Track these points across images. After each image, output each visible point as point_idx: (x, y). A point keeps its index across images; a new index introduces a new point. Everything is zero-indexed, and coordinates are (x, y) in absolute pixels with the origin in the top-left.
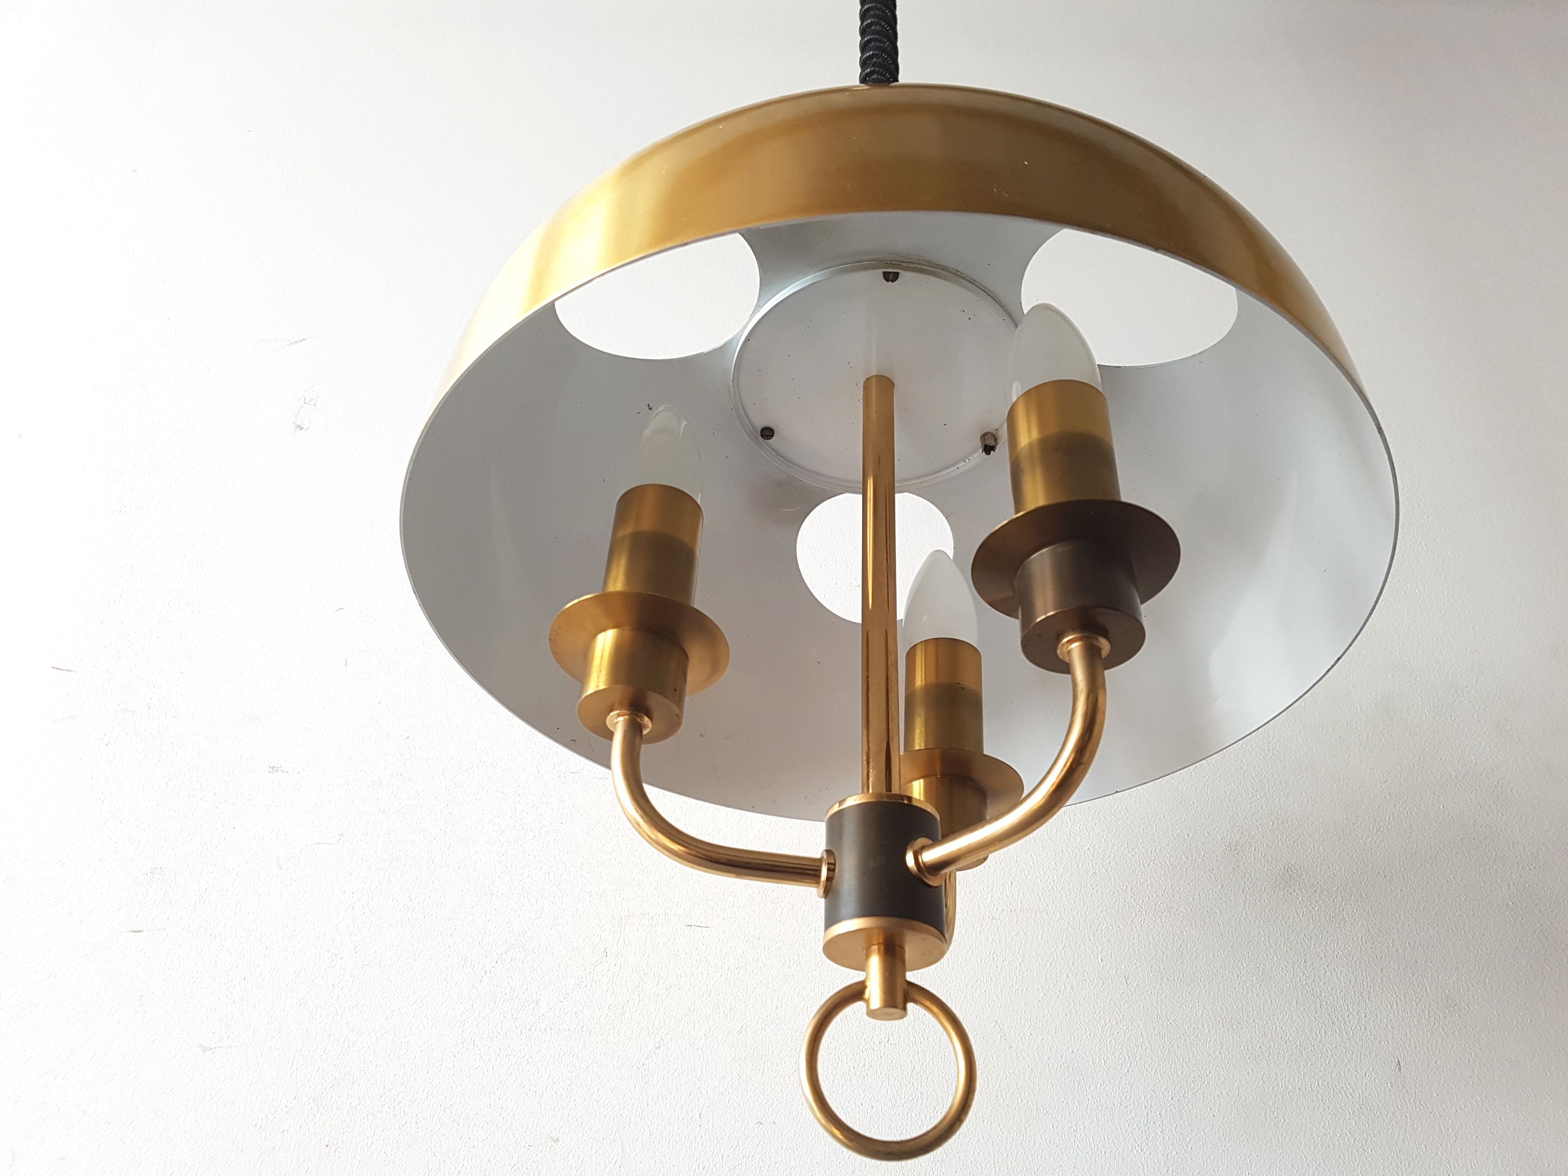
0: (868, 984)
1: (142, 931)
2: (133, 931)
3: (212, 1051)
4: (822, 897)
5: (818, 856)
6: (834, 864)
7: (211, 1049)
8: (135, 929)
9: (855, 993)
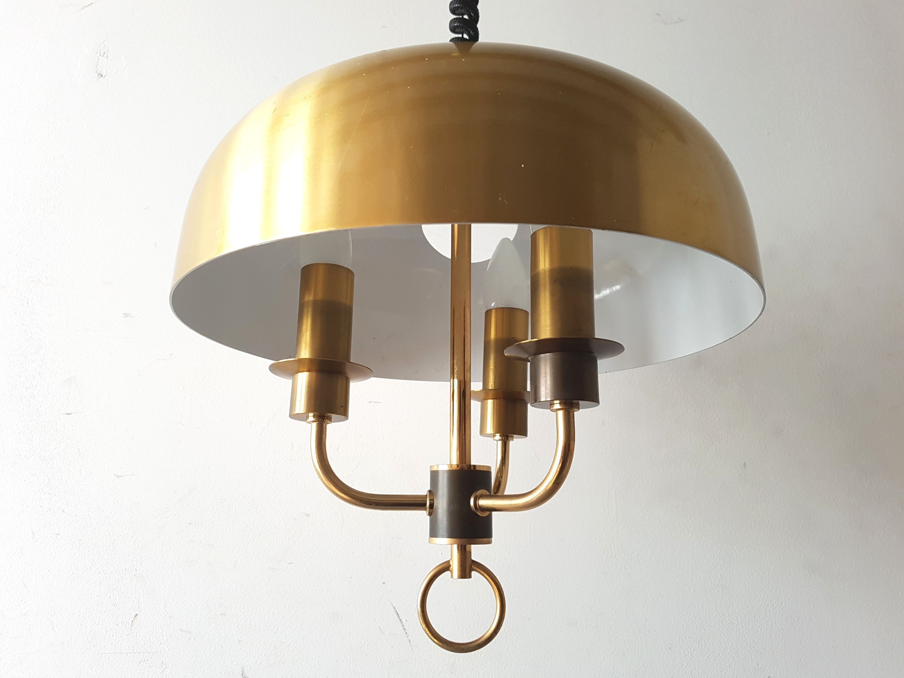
0: (451, 563)
1: (71, 414)
2: (67, 414)
3: (122, 478)
4: (428, 516)
5: (425, 494)
6: (433, 500)
7: (121, 476)
8: (68, 413)
9: (445, 568)
